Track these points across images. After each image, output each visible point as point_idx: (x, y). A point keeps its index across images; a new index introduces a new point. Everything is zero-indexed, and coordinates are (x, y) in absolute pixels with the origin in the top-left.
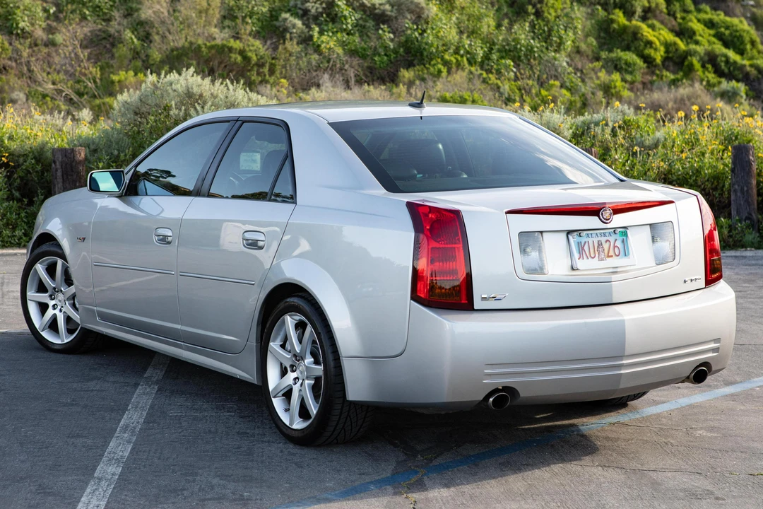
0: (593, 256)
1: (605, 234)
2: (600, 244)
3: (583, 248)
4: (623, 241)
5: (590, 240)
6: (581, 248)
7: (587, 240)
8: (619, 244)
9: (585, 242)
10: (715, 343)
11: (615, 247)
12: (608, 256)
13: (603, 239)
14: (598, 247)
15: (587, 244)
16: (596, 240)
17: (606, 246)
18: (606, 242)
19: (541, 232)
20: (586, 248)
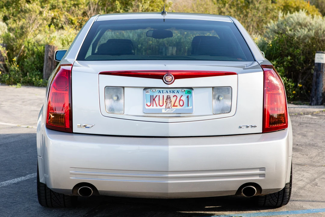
0: (161, 105)
1: (173, 92)
2: (168, 98)
3: (154, 100)
4: (188, 97)
5: (161, 95)
6: (153, 99)
7: (158, 94)
8: (184, 98)
9: (157, 96)
10: (260, 170)
11: (180, 100)
12: (174, 106)
13: (172, 95)
14: (167, 99)
15: (158, 97)
16: (165, 95)
17: (173, 99)
18: (174, 96)
19: (124, 87)
20: (157, 99)
